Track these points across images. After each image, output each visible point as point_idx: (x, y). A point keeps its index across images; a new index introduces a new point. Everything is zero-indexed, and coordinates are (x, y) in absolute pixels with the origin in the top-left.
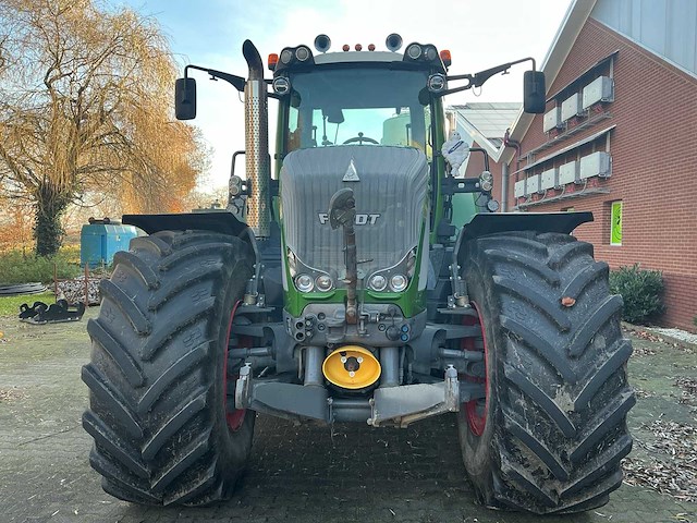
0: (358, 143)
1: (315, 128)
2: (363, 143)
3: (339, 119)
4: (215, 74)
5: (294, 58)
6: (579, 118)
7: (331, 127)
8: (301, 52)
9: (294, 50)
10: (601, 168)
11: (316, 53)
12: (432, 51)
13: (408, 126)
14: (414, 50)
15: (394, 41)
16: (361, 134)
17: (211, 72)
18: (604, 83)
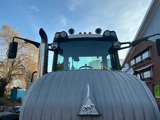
0: (85, 68)
1: (70, 63)
2: (87, 68)
3: (77, 60)
4: (27, 41)
5: (60, 36)
6: (141, 62)
7: (75, 63)
8: (63, 34)
9: (60, 33)
10: (150, 76)
11: (69, 35)
12: (114, 33)
13: (101, 62)
14: (107, 33)
15: (98, 31)
16: (86, 65)
17: (25, 40)
18: (149, 53)
